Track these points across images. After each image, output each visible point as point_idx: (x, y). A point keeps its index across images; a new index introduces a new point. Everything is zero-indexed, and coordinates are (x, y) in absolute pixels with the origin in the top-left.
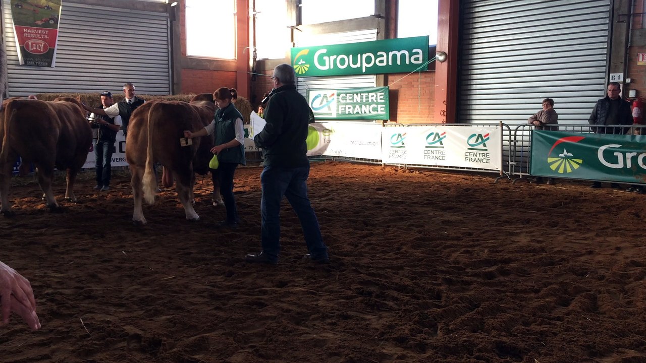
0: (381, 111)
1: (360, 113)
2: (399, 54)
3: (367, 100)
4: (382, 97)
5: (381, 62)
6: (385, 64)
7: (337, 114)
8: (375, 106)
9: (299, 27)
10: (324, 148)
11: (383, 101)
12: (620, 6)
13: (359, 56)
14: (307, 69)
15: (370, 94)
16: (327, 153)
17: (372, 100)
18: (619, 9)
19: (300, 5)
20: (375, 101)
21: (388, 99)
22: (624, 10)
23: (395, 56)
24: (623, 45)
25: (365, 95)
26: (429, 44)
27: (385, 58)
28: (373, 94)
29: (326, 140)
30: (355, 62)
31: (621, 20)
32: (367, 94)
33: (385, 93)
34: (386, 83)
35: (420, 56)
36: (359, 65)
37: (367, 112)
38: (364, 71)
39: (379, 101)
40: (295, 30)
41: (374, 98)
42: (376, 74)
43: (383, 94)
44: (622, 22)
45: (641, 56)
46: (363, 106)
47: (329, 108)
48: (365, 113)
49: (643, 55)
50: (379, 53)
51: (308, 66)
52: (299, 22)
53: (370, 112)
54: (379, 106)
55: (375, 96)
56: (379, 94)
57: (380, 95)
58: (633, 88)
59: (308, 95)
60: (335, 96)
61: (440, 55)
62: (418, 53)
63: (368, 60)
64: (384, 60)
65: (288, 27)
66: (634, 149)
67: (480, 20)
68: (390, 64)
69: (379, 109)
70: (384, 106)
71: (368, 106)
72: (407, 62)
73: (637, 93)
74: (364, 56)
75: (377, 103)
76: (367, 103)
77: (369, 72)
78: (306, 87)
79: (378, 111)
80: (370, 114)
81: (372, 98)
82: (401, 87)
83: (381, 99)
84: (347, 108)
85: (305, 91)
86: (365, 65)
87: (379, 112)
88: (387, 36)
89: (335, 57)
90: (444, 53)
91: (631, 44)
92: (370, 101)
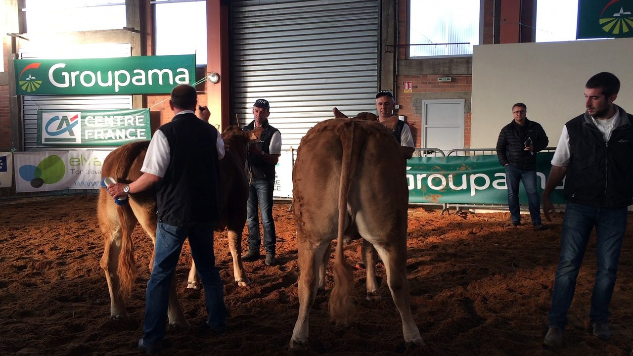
0: (141, 136)
1: (114, 138)
2: (160, 73)
3: (122, 123)
4: (142, 120)
5: (139, 80)
6: (143, 83)
7: (82, 139)
8: (134, 130)
9: (24, 35)
10: (74, 180)
11: (143, 125)
12: (387, 38)
13: (110, 73)
14: (38, 86)
15: (125, 116)
16: (77, 186)
17: (129, 124)
18: (386, 40)
19: (23, 10)
20: (133, 124)
21: (149, 122)
22: (391, 41)
23: (155, 76)
24: (392, 73)
25: (119, 118)
26: (197, 64)
27: (143, 77)
28: (130, 117)
29: (74, 171)
30: (105, 80)
31: (388, 50)
32: (122, 117)
33: (145, 116)
34: (145, 105)
35: (187, 76)
36: (110, 83)
37: (123, 137)
38: (117, 90)
39: (138, 124)
40: (17, 39)
41: (131, 122)
42: (132, 95)
43: (143, 116)
44: (390, 52)
45: (407, 84)
46: (118, 131)
47: (72, 133)
48: (120, 138)
49: (408, 83)
50: (136, 71)
51: (40, 82)
52: (23, 29)
53: (126, 137)
54: (139, 130)
55: (133, 119)
56: (137, 117)
57: (139, 119)
58: (402, 114)
59: (40, 117)
60: (79, 119)
61: (213, 76)
62: (183, 73)
63: (122, 78)
64: (142, 78)
65: (8, 34)
66: (423, 171)
67: (251, 41)
68: (150, 83)
69: (138, 134)
70: (144, 130)
71: (123, 130)
72: (171, 82)
73: (406, 118)
74: (117, 73)
75: (136, 128)
76: (122, 127)
77: (123, 92)
78: (36, 107)
79: (137, 136)
80: (127, 140)
81: (129, 121)
82: (164, 109)
83: (140, 123)
84: (96, 133)
85: (36, 112)
86: (118, 83)
87: (139, 138)
88: (144, 52)
89: (78, 73)
90: (217, 74)
91: (398, 73)
92: (126, 125)
